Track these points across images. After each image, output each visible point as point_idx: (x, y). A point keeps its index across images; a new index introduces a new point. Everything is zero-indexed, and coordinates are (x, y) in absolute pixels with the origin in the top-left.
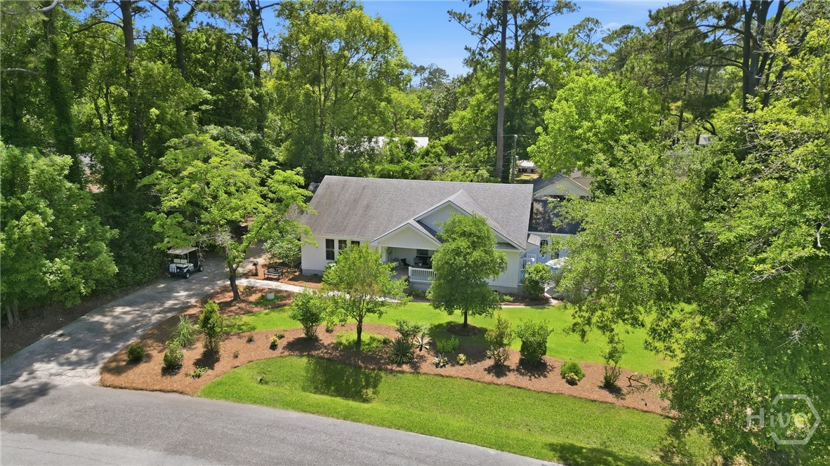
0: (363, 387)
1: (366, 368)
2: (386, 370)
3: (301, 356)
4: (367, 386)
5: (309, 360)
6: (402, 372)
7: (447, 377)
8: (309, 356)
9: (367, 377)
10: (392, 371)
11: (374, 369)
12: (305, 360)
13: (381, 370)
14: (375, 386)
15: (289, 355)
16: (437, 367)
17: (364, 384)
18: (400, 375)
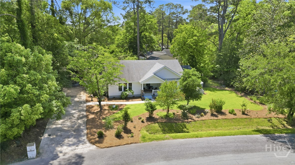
0: (182, 129)
1: (178, 123)
2: (185, 122)
3: (155, 123)
4: (183, 128)
5: (158, 124)
6: (191, 122)
7: (204, 120)
8: (158, 122)
9: (181, 125)
10: (187, 122)
11: (181, 123)
12: (157, 124)
13: (184, 122)
14: (186, 128)
15: (151, 123)
16: (198, 118)
17: (182, 128)
18: (191, 123)
